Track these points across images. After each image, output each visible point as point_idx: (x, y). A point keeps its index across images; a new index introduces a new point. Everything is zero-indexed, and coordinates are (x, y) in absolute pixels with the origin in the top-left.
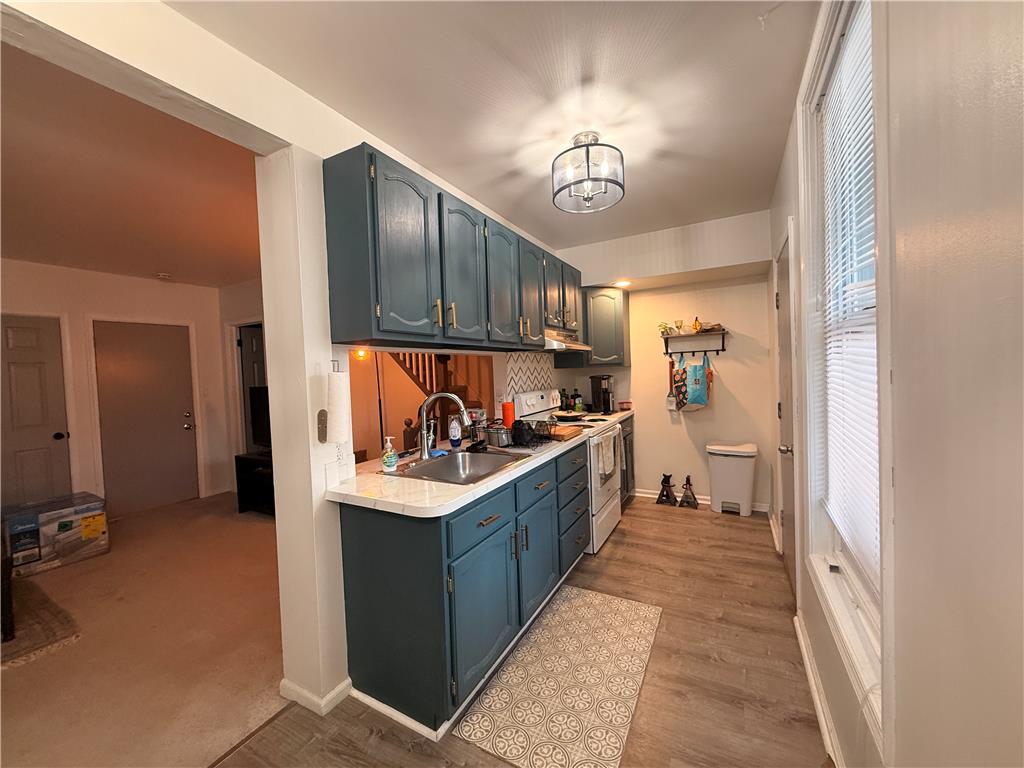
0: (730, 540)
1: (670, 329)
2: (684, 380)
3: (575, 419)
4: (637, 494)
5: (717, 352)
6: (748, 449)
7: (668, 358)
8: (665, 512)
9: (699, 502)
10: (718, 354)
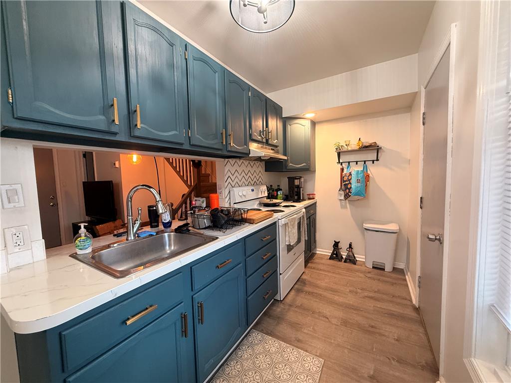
0: (378, 292)
1: (342, 146)
2: (349, 180)
3: (275, 205)
4: (317, 252)
5: (373, 161)
6: (393, 227)
7: (339, 166)
8: (334, 266)
9: (357, 259)
10: (373, 163)
